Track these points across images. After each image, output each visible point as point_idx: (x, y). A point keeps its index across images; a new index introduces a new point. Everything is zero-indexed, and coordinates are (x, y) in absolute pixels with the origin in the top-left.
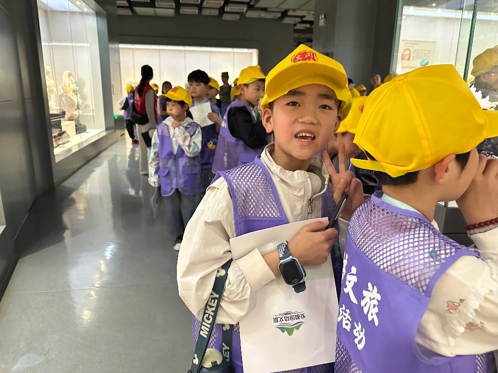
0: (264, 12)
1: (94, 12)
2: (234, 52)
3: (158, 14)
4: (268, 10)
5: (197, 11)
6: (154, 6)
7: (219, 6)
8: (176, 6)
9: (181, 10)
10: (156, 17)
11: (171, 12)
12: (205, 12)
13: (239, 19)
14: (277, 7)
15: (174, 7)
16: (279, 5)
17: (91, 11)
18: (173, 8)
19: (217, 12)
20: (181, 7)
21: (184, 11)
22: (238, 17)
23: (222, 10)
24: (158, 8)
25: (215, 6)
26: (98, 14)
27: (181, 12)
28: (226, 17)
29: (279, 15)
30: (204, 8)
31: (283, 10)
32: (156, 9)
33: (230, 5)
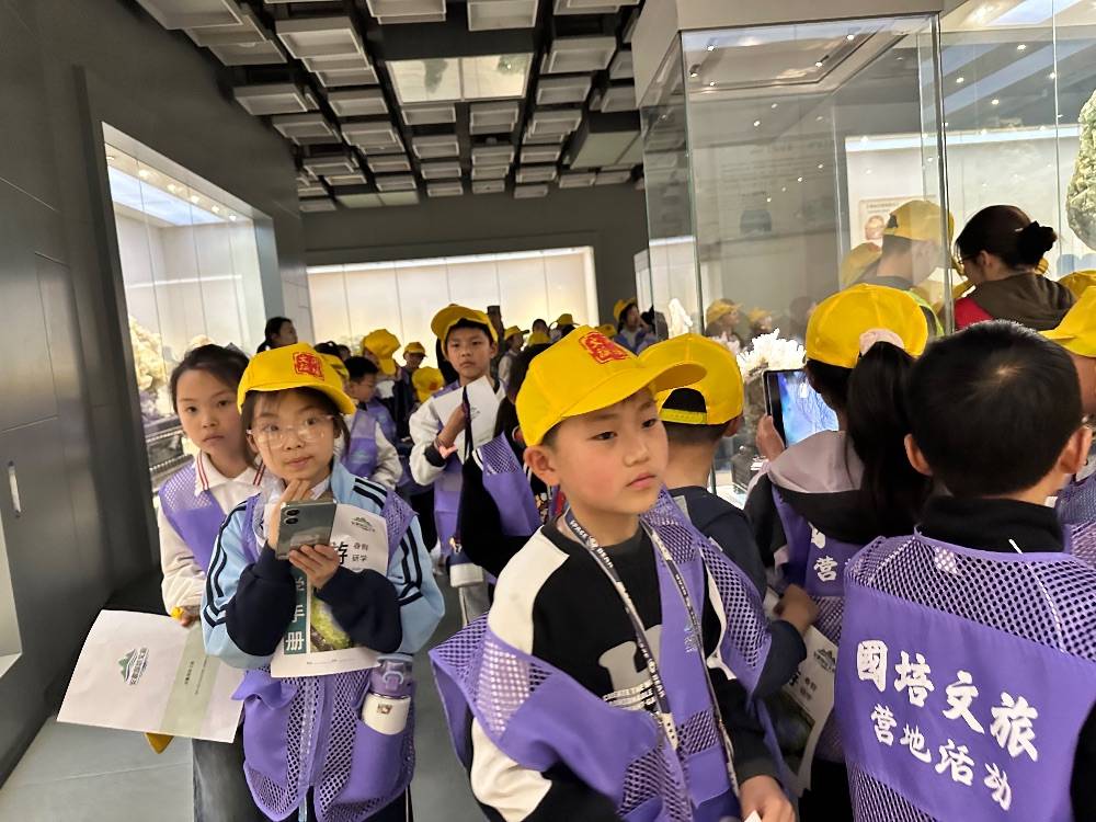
0: (593, 174)
1: (248, 219)
2: (544, 258)
3: (388, 203)
4: (603, 169)
5: (461, 189)
6: (377, 191)
7: (504, 176)
8: (417, 184)
9: (429, 192)
10: (385, 209)
11: (411, 197)
12: (479, 189)
13: (549, 193)
14: (616, 163)
15: (415, 186)
16: (619, 159)
17: (243, 219)
18: (413, 190)
19: (501, 186)
20: (429, 186)
21: (434, 191)
22: (545, 190)
23: (510, 181)
24: (384, 192)
25: (496, 175)
26: (257, 223)
27: (429, 194)
28: (520, 193)
29: (627, 175)
30: (475, 181)
31: (633, 166)
32: (381, 195)
33: (522, 170)
